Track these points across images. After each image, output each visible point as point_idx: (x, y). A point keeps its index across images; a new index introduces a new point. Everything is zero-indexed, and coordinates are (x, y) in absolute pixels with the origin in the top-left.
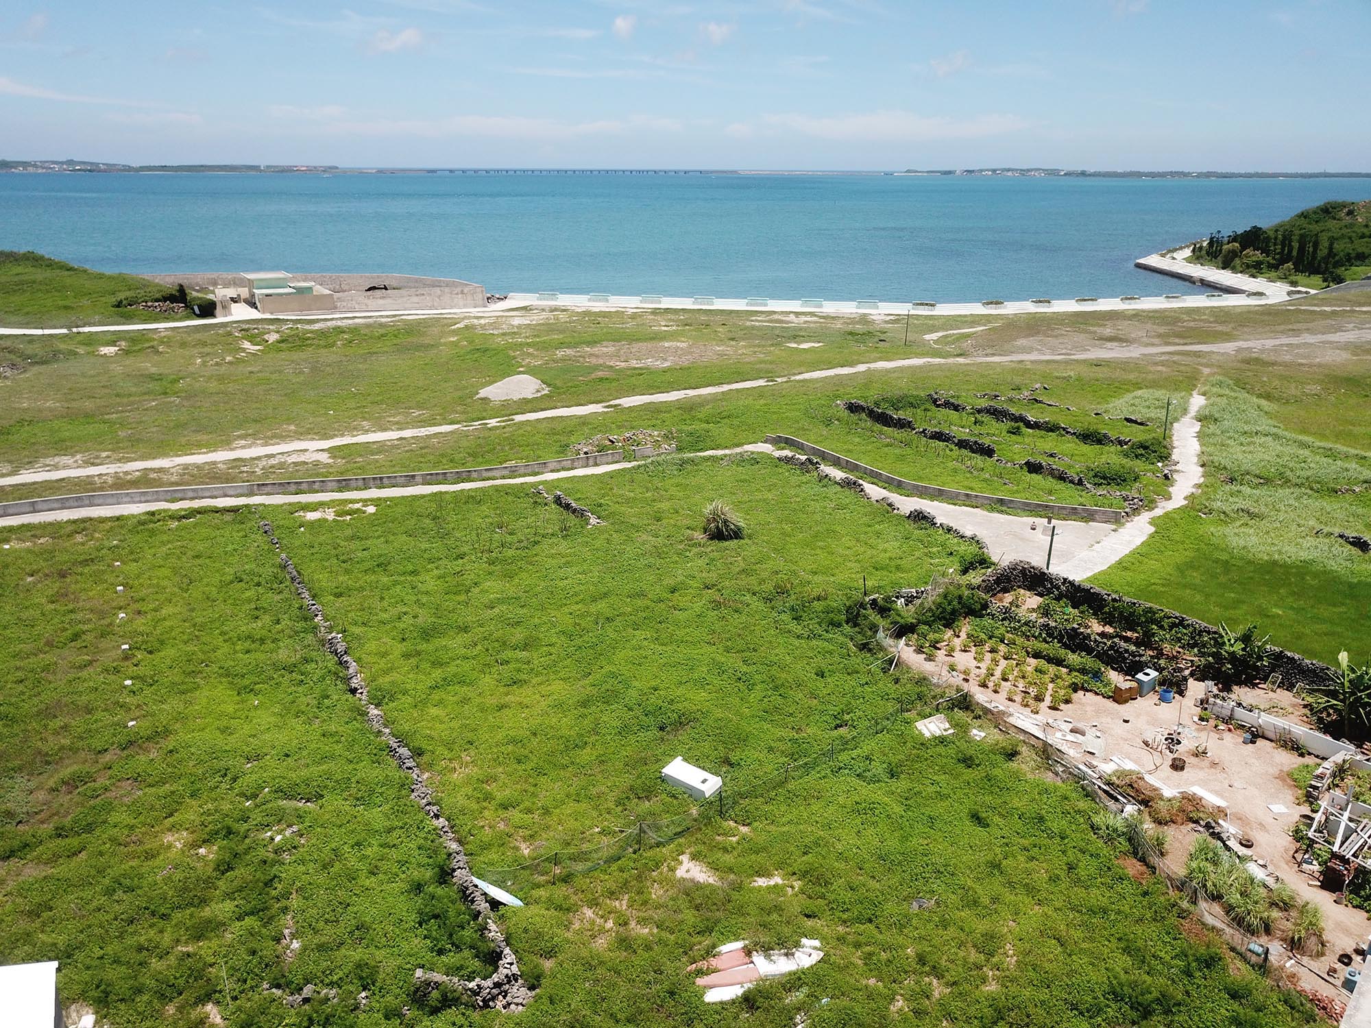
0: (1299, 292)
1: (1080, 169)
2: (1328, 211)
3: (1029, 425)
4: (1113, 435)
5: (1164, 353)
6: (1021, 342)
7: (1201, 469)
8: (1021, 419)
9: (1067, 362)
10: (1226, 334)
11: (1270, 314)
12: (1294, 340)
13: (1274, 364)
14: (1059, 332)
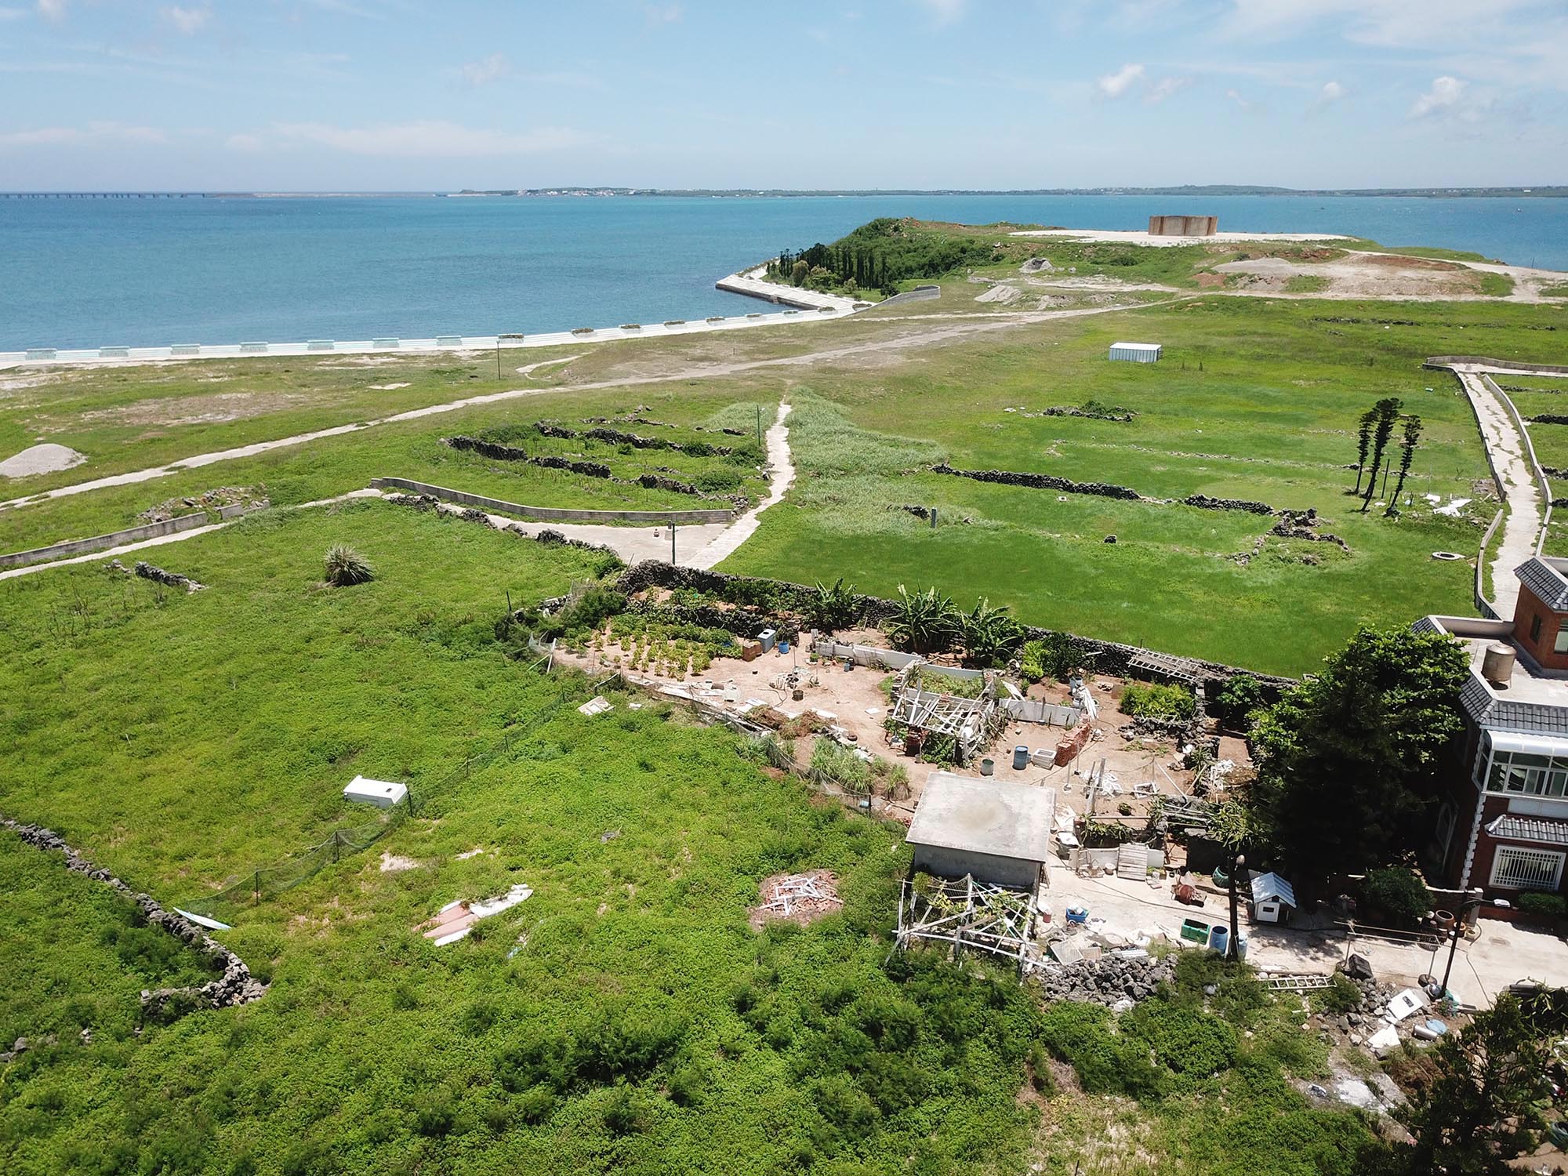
0: (862, 305)
1: (649, 187)
2: (877, 228)
3: (638, 445)
4: (715, 446)
5: (751, 369)
6: (618, 367)
7: (793, 468)
8: (630, 439)
9: (664, 384)
10: (804, 347)
11: (839, 327)
12: (860, 349)
13: (845, 371)
14: (652, 355)
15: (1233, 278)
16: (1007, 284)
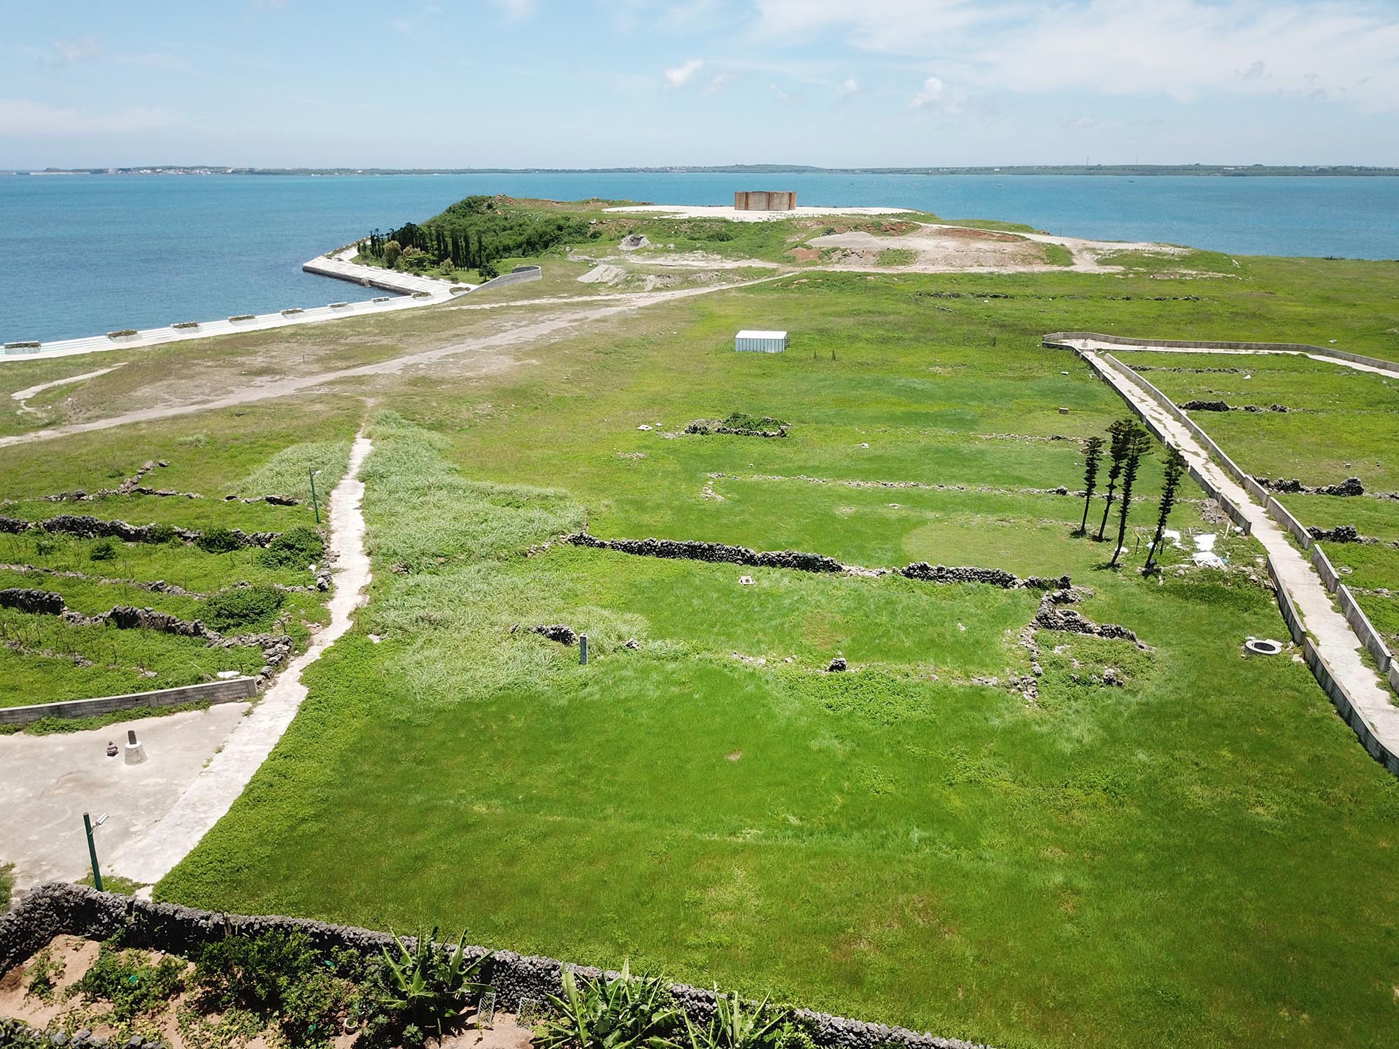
0: (460, 289)
1: (247, 166)
2: (471, 205)
3: (127, 536)
5: (321, 384)
6: (145, 391)
7: (367, 560)
8: (115, 530)
9: (200, 416)
10: (393, 348)
11: (433, 318)
12: (460, 349)
13: (442, 381)
14: (197, 369)
15: (827, 253)
16: (609, 263)
